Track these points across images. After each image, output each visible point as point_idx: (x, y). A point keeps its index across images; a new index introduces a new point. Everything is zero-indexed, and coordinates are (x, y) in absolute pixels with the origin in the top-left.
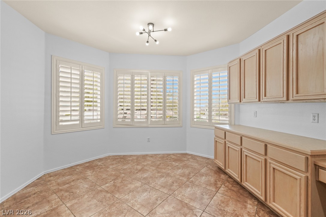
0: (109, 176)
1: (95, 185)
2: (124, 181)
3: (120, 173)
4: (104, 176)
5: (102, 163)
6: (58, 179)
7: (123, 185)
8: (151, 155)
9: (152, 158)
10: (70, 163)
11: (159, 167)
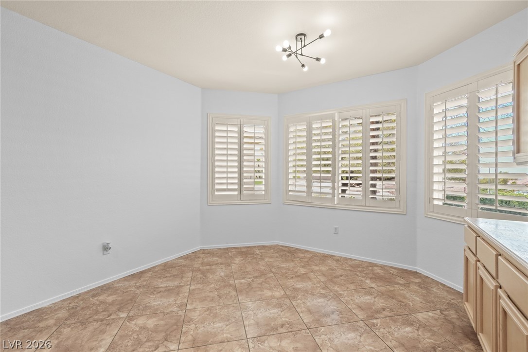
0: (254, 271)
1: (231, 276)
2: (265, 282)
3: (271, 271)
4: (249, 268)
5: (261, 253)
6: (207, 257)
7: (259, 287)
8: (338, 258)
9: (335, 262)
10: (227, 244)
11: (335, 280)
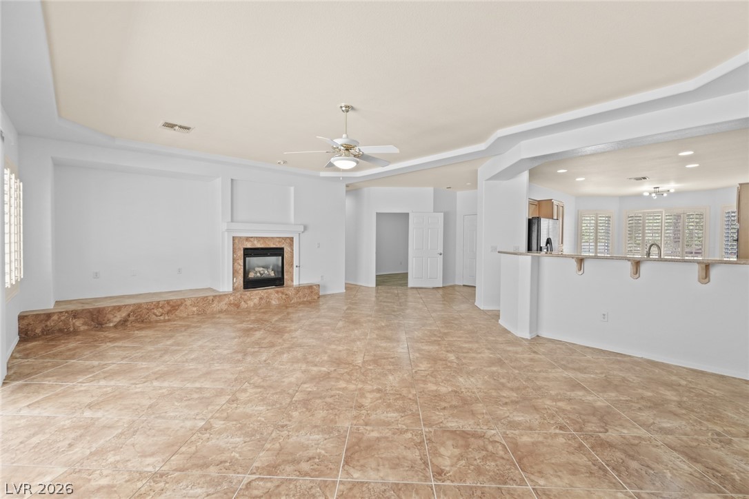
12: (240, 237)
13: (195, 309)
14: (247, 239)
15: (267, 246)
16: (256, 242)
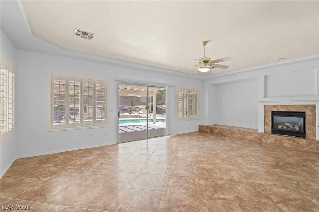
12: (269, 105)
13: (240, 135)
14: (274, 106)
15: (289, 111)
16: (280, 108)
